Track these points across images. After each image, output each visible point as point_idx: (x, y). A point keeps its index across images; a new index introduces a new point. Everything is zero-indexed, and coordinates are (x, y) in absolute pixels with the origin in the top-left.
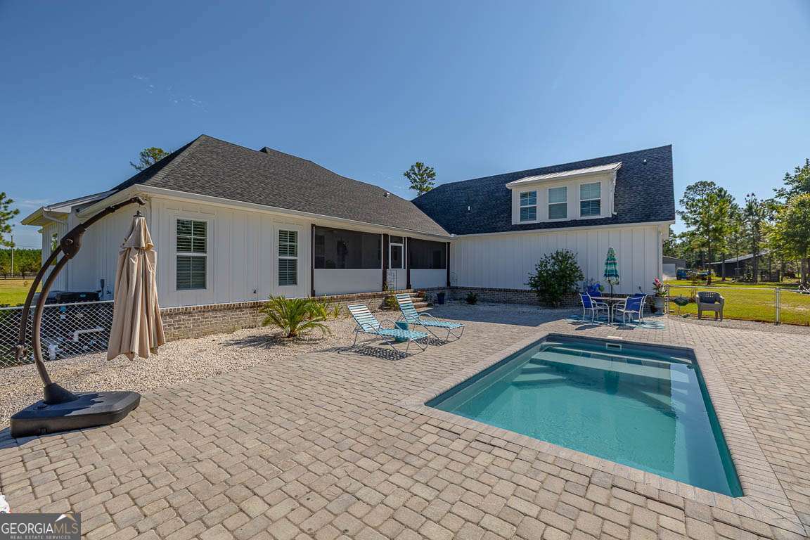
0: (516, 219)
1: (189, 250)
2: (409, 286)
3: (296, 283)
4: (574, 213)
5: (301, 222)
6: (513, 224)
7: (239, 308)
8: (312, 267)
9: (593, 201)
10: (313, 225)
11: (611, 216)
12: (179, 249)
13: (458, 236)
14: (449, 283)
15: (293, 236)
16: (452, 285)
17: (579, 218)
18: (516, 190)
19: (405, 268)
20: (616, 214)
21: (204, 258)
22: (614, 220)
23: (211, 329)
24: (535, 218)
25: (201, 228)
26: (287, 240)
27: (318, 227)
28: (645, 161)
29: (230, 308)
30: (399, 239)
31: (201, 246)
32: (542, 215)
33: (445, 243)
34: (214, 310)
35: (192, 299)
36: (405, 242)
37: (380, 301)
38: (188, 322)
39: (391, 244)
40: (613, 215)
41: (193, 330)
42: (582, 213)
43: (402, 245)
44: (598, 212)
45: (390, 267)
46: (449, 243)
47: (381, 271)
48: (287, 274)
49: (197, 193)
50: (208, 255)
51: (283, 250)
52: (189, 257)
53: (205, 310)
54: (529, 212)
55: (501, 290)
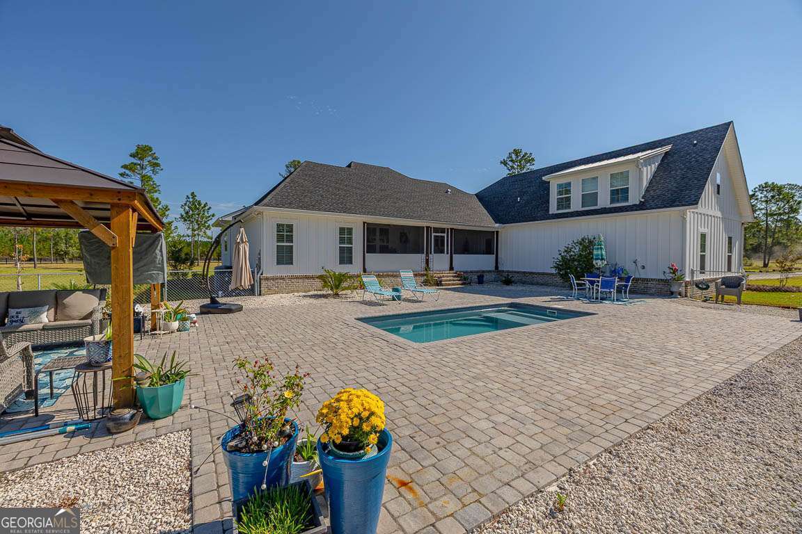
0: (553, 209)
1: (283, 241)
2: (451, 268)
3: (352, 263)
4: (604, 201)
5: (355, 222)
6: (550, 213)
7: (312, 278)
8: (364, 251)
9: (621, 189)
10: (364, 223)
11: (638, 203)
12: (278, 241)
13: (503, 225)
14: (497, 267)
15: (350, 231)
16: (500, 269)
17: (609, 205)
18: (554, 181)
19: (448, 253)
20: (643, 200)
21: (292, 246)
22: (641, 207)
23: (295, 289)
24: (569, 207)
25: (290, 228)
26: (345, 234)
27: (368, 224)
28: (695, 142)
29: (307, 277)
30: (443, 230)
31: (290, 239)
32: (576, 205)
33: (494, 232)
34: (297, 278)
35: (284, 270)
36: (448, 232)
37: (422, 279)
38: (283, 284)
39: (433, 234)
40: (641, 202)
41: (286, 289)
42: (612, 202)
43: (445, 235)
44: (626, 199)
45: (433, 252)
46: (497, 232)
47: (424, 255)
48: (346, 256)
49: (287, 208)
50: (294, 244)
51: (342, 240)
52: (283, 246)
53: (292, 278)
54: (564, 202)
55: (539, 274)
